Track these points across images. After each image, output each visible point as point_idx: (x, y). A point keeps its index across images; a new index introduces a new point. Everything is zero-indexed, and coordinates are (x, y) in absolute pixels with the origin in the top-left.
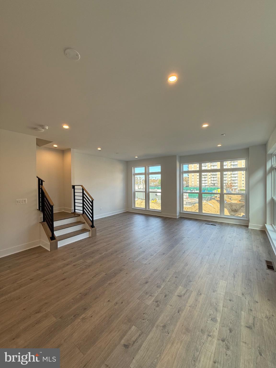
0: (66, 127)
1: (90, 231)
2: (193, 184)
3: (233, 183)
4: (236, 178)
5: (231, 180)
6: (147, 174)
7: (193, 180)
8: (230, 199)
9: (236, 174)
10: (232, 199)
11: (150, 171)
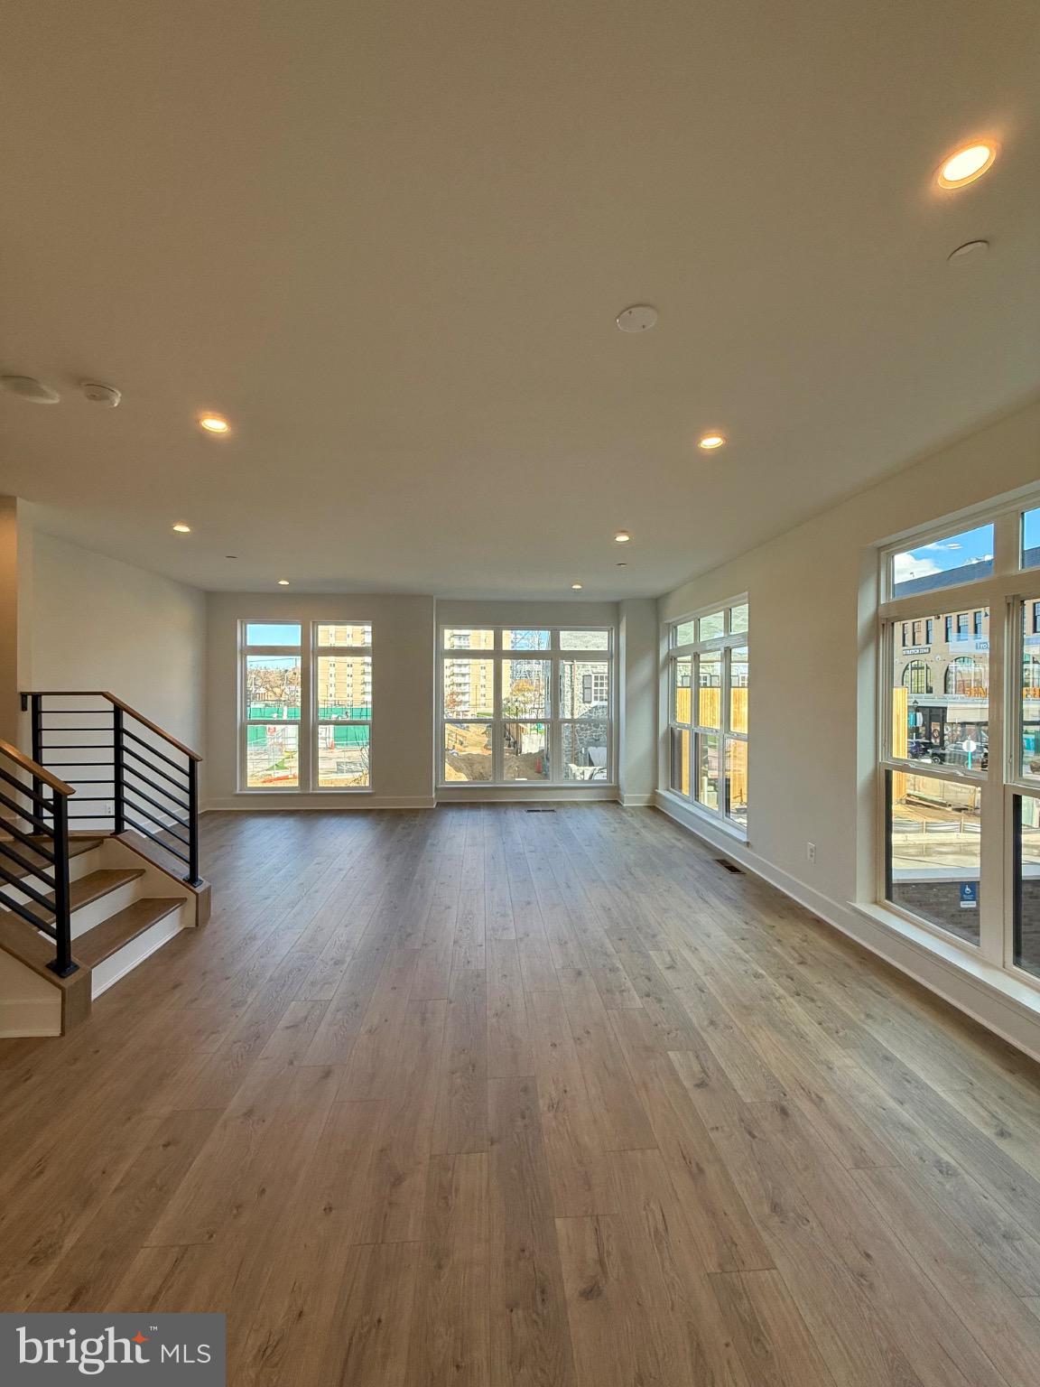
0: (215, 425)
1: (183, 901)
2: (331, 696)
3: (459, 693)
4: (466, 679)
5: (453, 684)
6: (309, 652)
7: (332, 680)
8: (462, 744)
9: (466, 665)
10: (465, 743)
11: (322, 643)
